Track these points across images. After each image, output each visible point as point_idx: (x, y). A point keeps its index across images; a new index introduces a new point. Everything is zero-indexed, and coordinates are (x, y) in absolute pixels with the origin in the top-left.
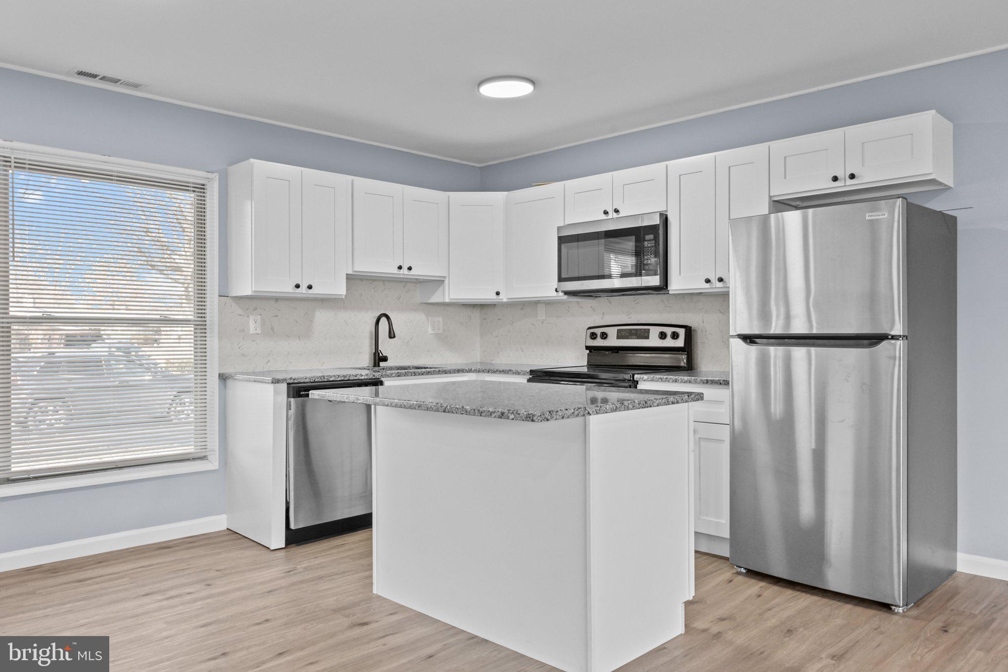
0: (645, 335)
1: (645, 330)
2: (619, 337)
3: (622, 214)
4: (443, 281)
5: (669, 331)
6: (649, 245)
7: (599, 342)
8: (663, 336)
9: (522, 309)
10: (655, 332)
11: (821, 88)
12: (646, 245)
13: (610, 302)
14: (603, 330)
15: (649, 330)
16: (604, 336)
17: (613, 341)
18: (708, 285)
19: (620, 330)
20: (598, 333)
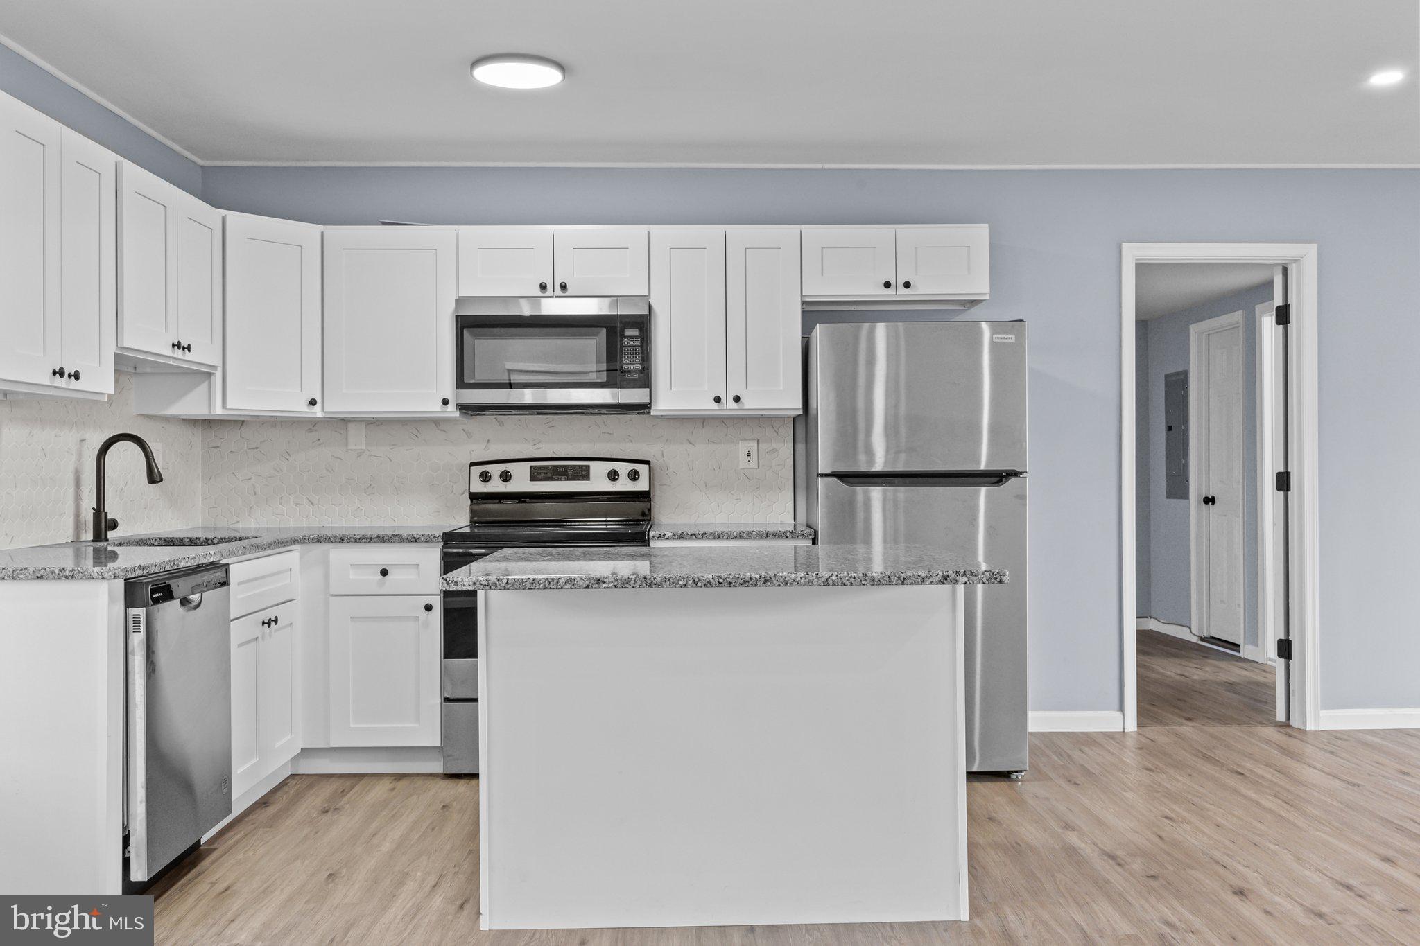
0: (583, 474)
1: (581, 467)
2: (533, 478)
4: (209, 375)
5: (624, 469)
6: (632, 343)
7: (496, 486)
8: (613, 476)
9: (310, 431)
10: (599, 470)
11: (827, 166)
12: (626, 343)
13: (502, 424)
14: (502, 467)
15: (588, 467)
16: (506, 477)
17: (521, 482)
18: (715, 406)
19: (531, 467)
20: (495, 470)
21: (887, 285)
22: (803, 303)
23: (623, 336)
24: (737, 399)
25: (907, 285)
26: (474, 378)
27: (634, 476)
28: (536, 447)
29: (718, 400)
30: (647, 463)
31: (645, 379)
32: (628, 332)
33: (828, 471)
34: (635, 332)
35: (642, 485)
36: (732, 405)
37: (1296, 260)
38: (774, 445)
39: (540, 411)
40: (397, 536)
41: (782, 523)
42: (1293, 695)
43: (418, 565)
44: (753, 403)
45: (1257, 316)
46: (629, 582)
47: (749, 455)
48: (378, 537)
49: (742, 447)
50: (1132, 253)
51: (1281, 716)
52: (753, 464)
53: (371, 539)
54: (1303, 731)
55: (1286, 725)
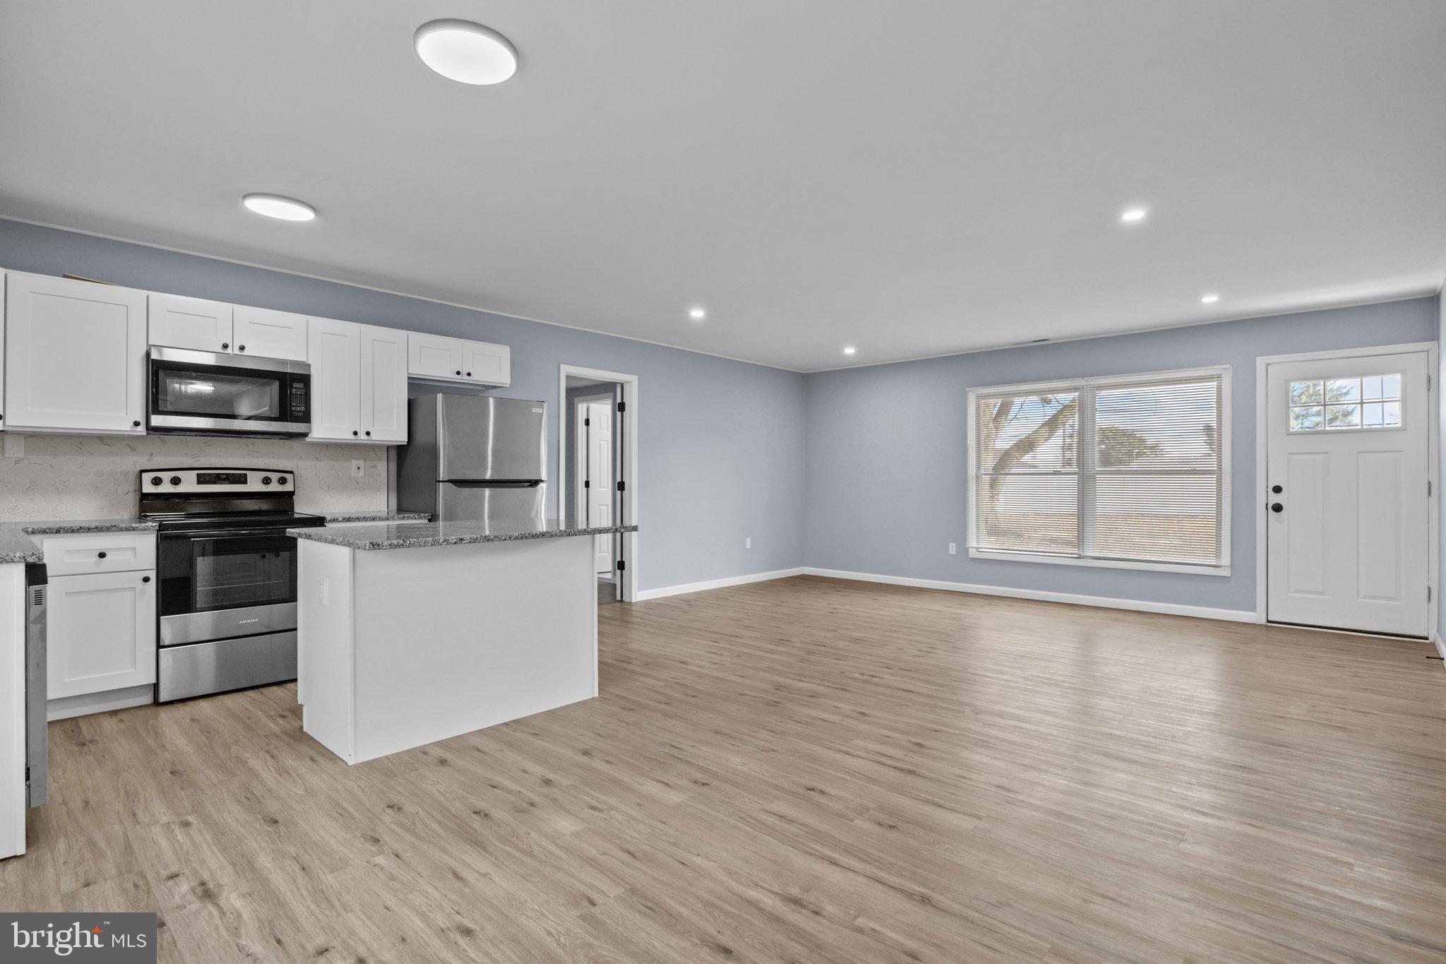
0: (242, 480)
1: (239, 474)
2: (199, 482)
3: (246, 353)
5: (275, 477)
6: (297, 393)
7: (166, 488)
8: (267, 481)
10: (254, 476)
12: (293, 392)
14: (173, 474)
15: (246, 474)
16: (175, 481)
17: (189, 485)
18: (353, 437)
19: (198, 474)
20: (167, 477)
21: (458, 373)
22: (409, 378)
23: (291, 387)
24: (368, 434)
25: (469, 374)
26: (166, 408)
27: (283, 481)
28: (195, 460)
29: (355, 433)
30: (291, 472)
31: (306, 418)
32: (295, 385)
33: (446, 479)
34: (300, 385)
35: (288, 487)
36: (365, 437)
37: (628, 382)
38: (375, 463)
39: (204, 434)
40: (115, 526)
41: (380, 511)
42: (625, 586)
43: (135, 548)
44: (377, 437)
45: (575, 404)
46: (477, 540)
47: (359, 468)
48: (96, 528)
49: (354, 463)
50: (566, 370)
51: (619, 597)
52: (361, 473)
53: (89, 530)
54: (631, 603)
55: (622, 601)
